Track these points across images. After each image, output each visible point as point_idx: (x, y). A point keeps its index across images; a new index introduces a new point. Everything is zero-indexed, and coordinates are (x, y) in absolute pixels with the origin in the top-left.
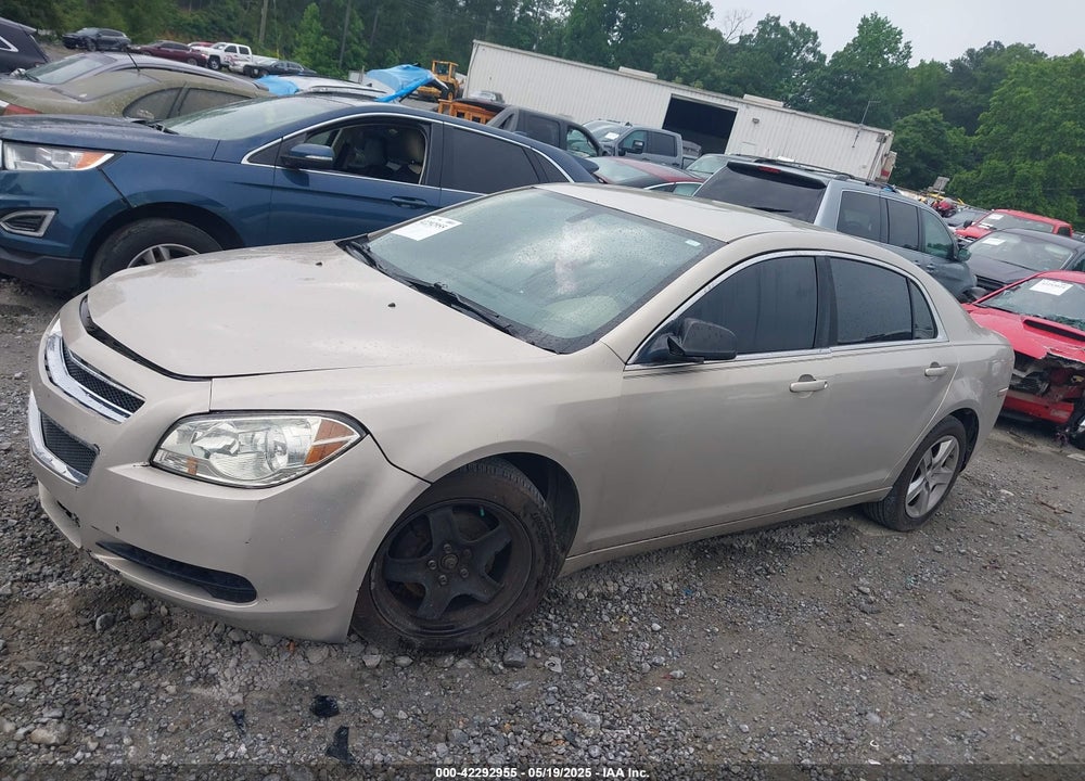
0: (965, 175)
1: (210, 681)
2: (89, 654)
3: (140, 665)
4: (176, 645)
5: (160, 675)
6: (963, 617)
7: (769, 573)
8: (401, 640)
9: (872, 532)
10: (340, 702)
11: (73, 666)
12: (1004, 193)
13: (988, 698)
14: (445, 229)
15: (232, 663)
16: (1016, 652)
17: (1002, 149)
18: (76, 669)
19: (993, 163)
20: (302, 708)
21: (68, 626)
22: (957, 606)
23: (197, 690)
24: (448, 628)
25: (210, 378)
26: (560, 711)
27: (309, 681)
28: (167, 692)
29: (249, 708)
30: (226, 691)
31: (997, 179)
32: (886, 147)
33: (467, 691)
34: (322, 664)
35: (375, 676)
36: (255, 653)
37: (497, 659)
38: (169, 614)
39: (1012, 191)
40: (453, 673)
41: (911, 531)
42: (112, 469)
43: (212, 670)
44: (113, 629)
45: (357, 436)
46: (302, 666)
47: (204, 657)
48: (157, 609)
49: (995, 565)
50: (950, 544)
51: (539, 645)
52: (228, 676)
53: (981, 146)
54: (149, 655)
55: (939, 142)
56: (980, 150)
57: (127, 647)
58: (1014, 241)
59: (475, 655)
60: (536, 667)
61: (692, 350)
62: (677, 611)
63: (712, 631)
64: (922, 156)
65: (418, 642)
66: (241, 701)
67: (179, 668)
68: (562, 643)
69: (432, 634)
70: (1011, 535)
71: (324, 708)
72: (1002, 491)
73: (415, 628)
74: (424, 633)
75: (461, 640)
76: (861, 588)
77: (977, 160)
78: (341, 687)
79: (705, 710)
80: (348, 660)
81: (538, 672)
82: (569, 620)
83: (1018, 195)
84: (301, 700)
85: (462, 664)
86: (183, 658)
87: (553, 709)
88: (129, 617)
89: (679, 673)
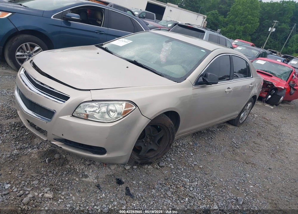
0: (224, 29)
1: (86, 176)
2: (50, 170)
3: (65, 173)
4: (74, 166)
5: (72, 176)
6: (258, 148)
7: (212, 139)
8: (135, 162)
9: (231, 127)
10: (123, 180)
11: (47, 175)
12: (233, 34)
13: (270, 169)
14: (128, 43)
15: (91, 171)
16: (271, 156)
17: (233, 22)
18: (48, 175)
19: (230, 26)
20: (114, 182)
21: (39, 162)
22: (256, 145)
23: (84, 179)
24: (146, 158)
25: (89, 90)
26: (178, 179)
27: (113, 174)
28: (76, 180)
29: (100, 183)
30: (91, 179)
31: (231, 30)
32: (205, 20)
33: (153, 175)
34: (114, 169)
35: (129, 172)
36: (96, 167)
37: (158, 165)
38: (66, 157)
39: (235, 34)
40: (148, 169)
41: (239, 126)
42: (61, 117)
43: (86, 173)
44: (52, 162)
45: (134, 107)
46: (109, 170)
47: (82, 169)
48: (62, 156)
49: (259, 134)
50: (249, 129)
51: (166, 161)
52: (91, 175)
53: (228, 21)
54: (67, 170)
55: (217, 19)
56: (227, 22)
57: (60, 168)
58: (244, 48)
59: (152, 164)
60: (167, 166)
61: (210, 82)
62: (195, 150)
63: (205, 155)
64: (213, 23)
65: (139, 162)
66: (97, 182)
67: (77, 174)
68: (171, 160)
69: (142, 160)
70: (260, 127)
71: (120, 182)
72: (255, 115)
73: (138, 158)
74: (141, 160)
75: (150, 161)
76: (234, 142)
77: (226, 25)
78: (122, 175)
79: (211, 176)
80: (121, 168)
81: (168, 168)
82: (170, 153)
83: (236, 35)
84: (112, 180)
85: (150, 167)
86: (76, 170)
87: (176, 178)
88: (55, 159)
89: (201, 166)
